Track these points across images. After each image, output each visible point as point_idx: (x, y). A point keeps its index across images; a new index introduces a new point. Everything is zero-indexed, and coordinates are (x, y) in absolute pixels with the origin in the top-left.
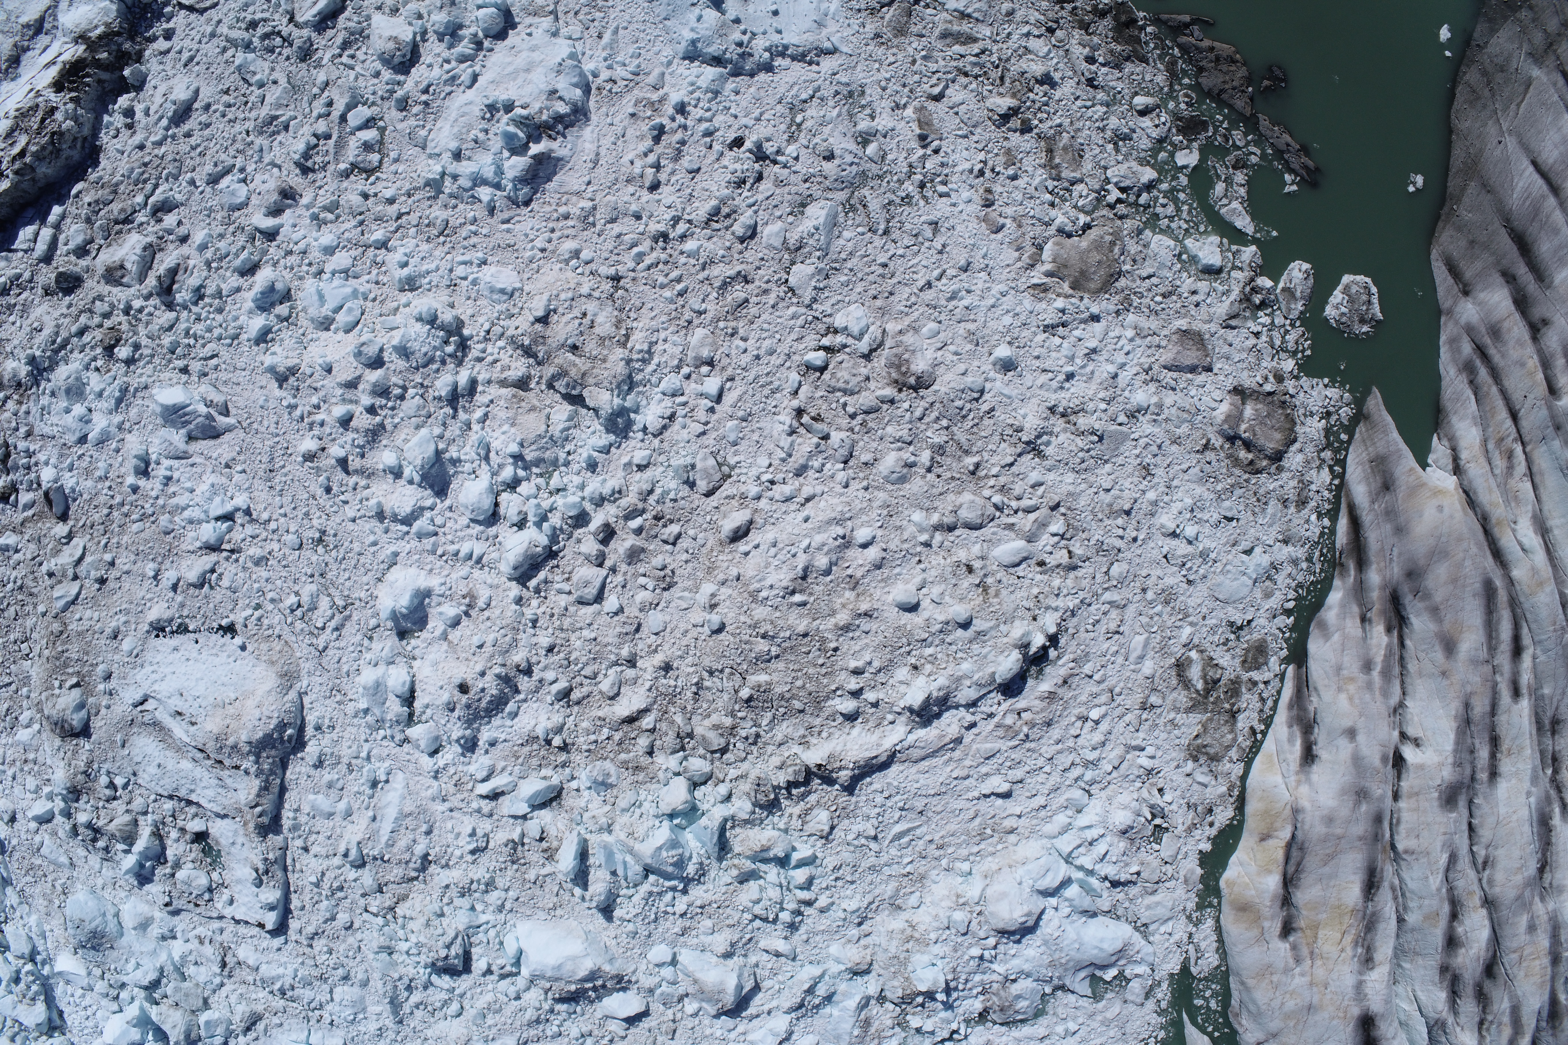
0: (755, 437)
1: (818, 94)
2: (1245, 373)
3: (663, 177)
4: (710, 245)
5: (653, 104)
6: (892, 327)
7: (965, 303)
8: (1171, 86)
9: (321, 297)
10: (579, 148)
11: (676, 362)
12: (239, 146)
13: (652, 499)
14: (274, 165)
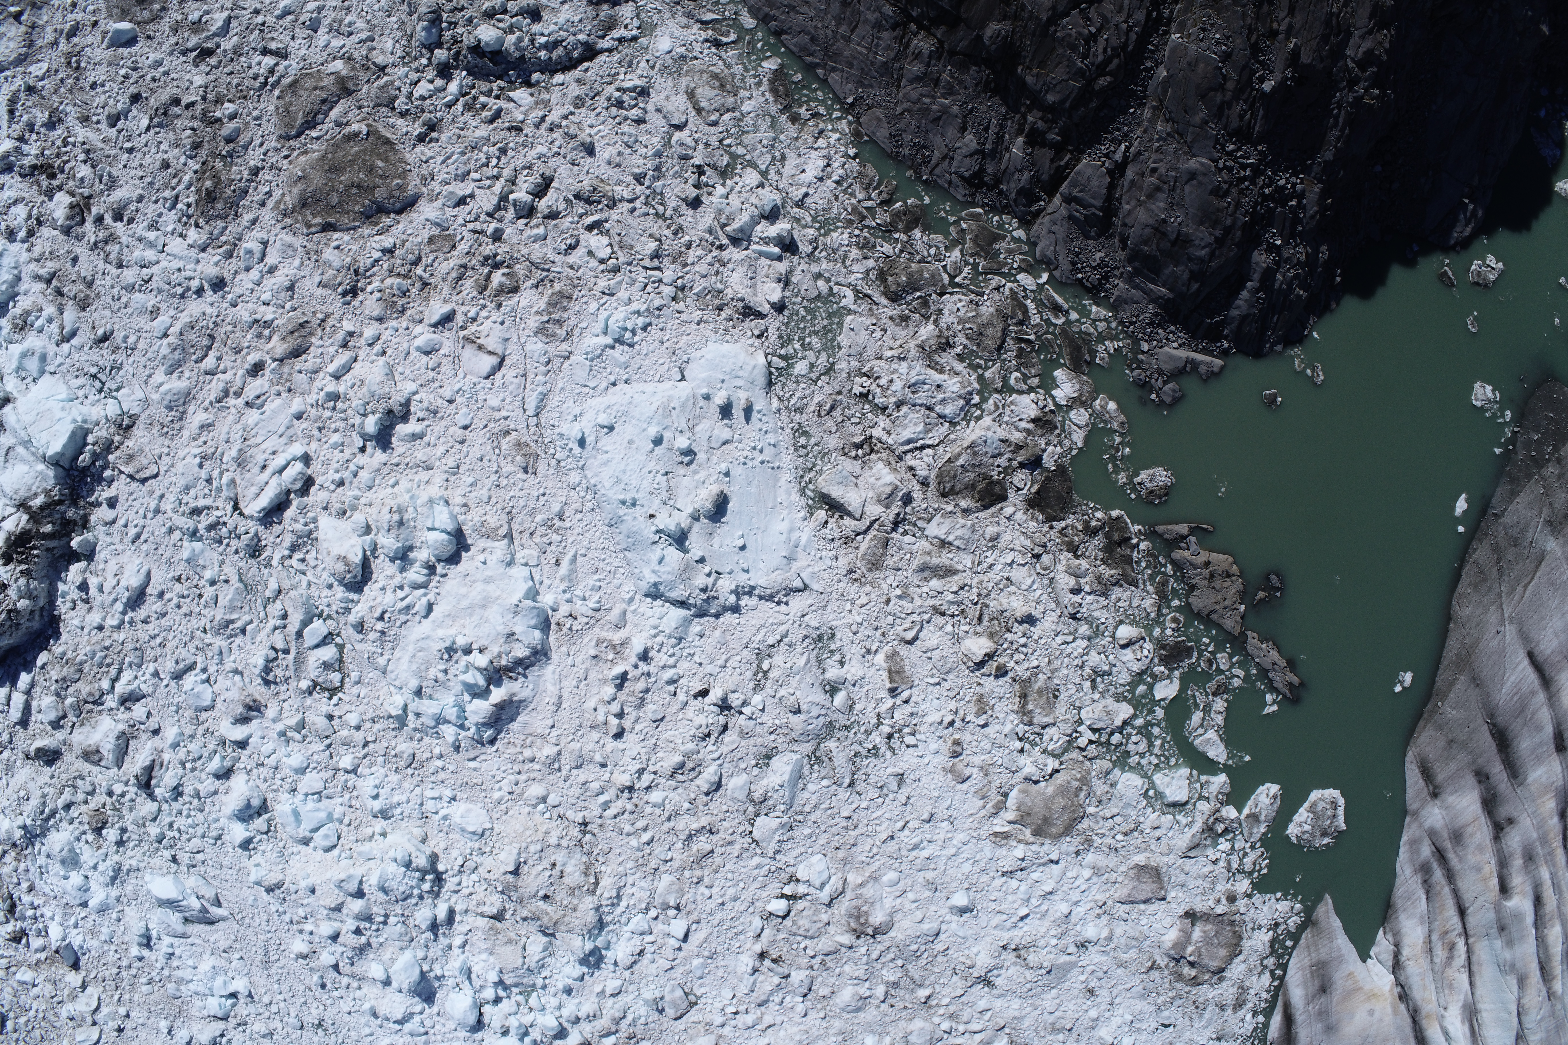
0: (720, 973)
1: (786, 640)
2: (1199, 898)
3: (627, 723)
4: (674, 796)
5: (615, 646)
6: (853, 878)
7: (925, 853)
8: (1159, 610)
9: (296, 814)
10: (541, 688)
11: (644, 906)
12: (197, 642)
13: (624, 1025)
14: (236, 672)
